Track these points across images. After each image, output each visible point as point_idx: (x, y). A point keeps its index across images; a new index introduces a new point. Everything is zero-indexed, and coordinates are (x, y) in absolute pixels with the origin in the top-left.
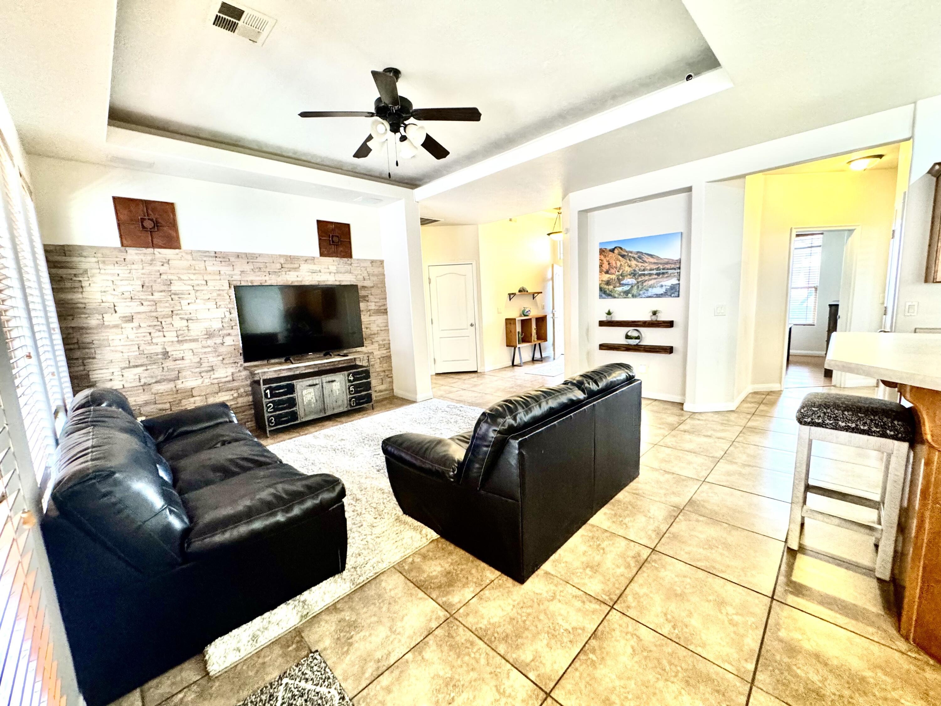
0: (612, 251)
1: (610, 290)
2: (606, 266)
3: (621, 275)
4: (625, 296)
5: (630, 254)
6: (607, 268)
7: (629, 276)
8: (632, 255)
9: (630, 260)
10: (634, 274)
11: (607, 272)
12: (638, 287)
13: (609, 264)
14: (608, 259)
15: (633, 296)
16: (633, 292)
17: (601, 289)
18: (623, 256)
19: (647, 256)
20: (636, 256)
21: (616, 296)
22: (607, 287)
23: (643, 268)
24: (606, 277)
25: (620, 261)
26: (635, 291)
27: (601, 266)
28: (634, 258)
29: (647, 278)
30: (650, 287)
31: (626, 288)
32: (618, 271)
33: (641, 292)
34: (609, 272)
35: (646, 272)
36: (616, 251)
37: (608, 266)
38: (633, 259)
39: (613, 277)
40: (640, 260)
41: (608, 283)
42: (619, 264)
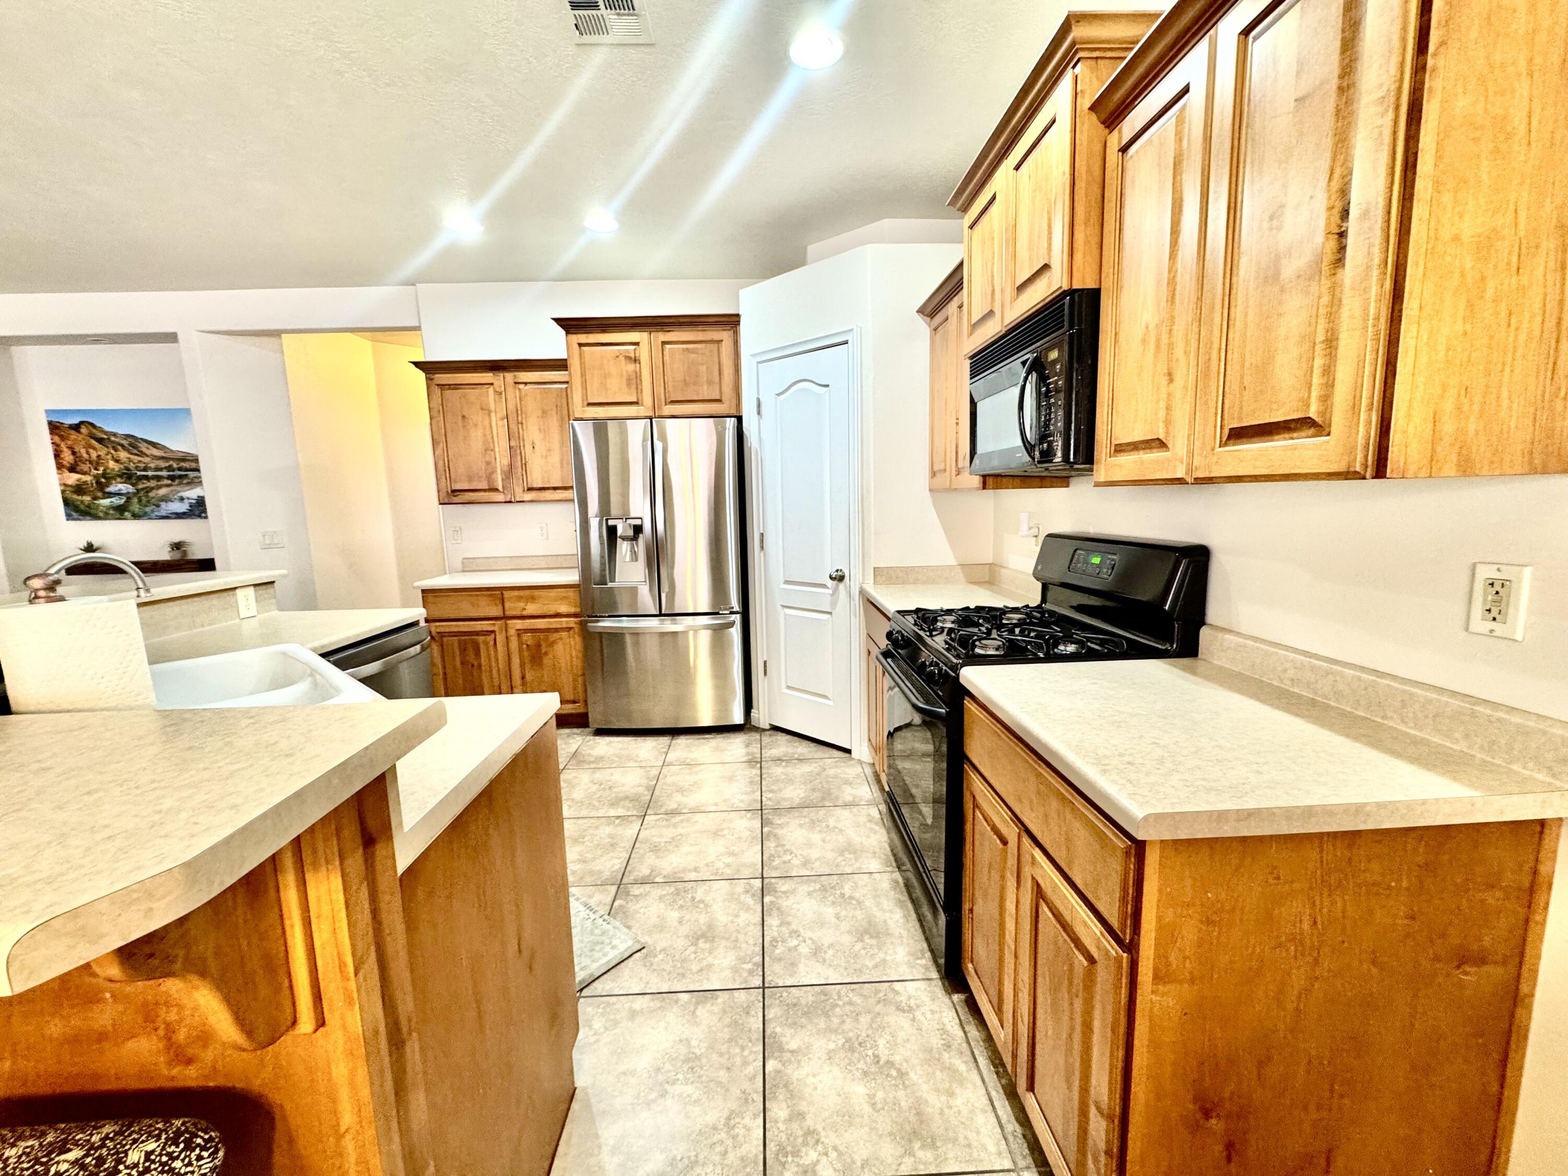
0: (76, 428)
1: (86, 503)
2: (68, 457)
3: (104, 475)
4: (118, 516)
5: (113, 438)
6: (72, 462)
7: (119, 480)
8: (117, 440)
9: (116, 450)
10: (127, 476)
11: (72, 469)
12: (140, 501)
13: (74, 453)
14: (69, 443)
15: (136, 516)
16: (132, 508)
17: (66, 502)
18: (100, 441)
19: (145, 445)
20: (125, 442)
21: (101, 514)
22: (80, 498)
23: (142, 465)
24: (73, 478)
25: (94, 449)
26: (135, 507)
27: (57, 456)
28: (122, 446)
29: (153, 483)
30: (162, 501)
31: (117, 501)
32: (96, 469)
33: (147, 509)
34: (78, 468)
35: (150, 473)
36: (84, 430)
37: (72, 457)
38: (119, 447)
39: (88, 478)
40: (136, 452)
41: (79, 489)
42: (94, 455)
